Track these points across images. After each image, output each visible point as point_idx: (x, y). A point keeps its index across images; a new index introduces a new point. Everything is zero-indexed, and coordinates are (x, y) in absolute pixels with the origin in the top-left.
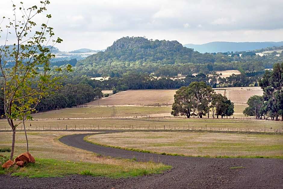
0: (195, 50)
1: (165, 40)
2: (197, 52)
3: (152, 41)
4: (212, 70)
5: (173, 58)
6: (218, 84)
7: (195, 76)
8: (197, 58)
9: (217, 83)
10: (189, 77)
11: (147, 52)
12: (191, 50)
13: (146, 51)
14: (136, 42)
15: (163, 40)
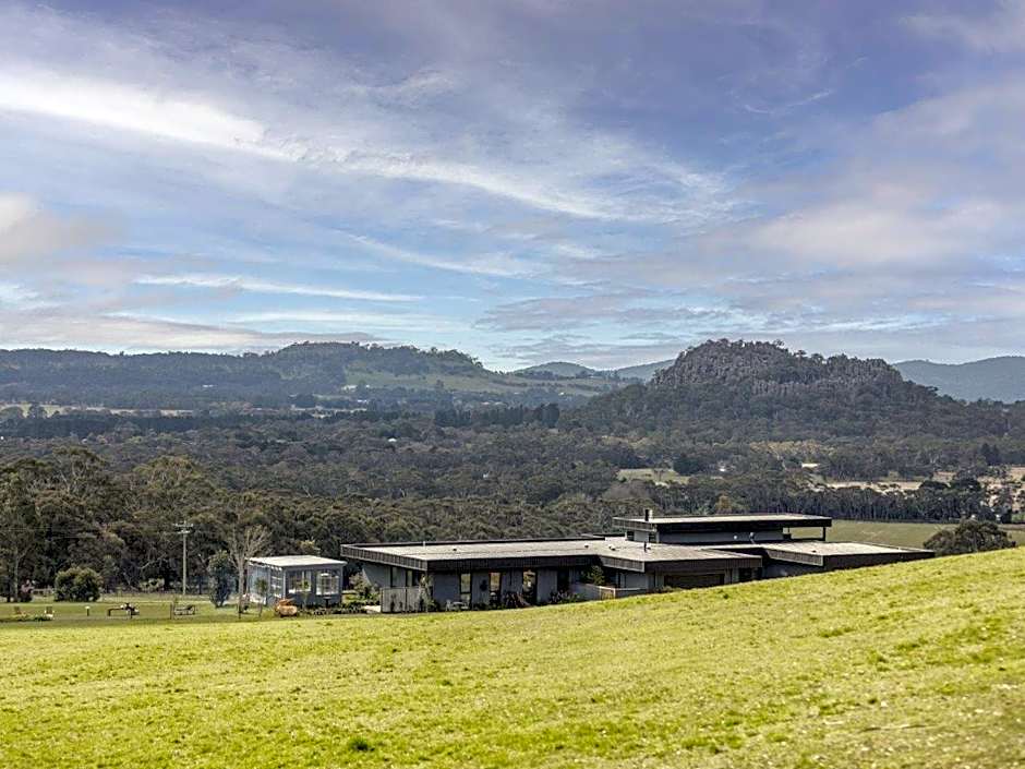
0: (940, 393)
1: (844, 357)
2: (950, 398)
3: (803, 359)
4: (998, 462)
5: (868, 417)
6: (1017, 512)
7: (949, 485)
8: (951, 418)
9: (1014, 510)
10: (930, 486)
11: (785, 393)
12: (927, 393)
13: (783, 391)
14: (750, 360)
15: (840, 354)
